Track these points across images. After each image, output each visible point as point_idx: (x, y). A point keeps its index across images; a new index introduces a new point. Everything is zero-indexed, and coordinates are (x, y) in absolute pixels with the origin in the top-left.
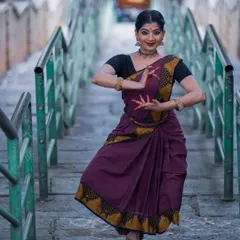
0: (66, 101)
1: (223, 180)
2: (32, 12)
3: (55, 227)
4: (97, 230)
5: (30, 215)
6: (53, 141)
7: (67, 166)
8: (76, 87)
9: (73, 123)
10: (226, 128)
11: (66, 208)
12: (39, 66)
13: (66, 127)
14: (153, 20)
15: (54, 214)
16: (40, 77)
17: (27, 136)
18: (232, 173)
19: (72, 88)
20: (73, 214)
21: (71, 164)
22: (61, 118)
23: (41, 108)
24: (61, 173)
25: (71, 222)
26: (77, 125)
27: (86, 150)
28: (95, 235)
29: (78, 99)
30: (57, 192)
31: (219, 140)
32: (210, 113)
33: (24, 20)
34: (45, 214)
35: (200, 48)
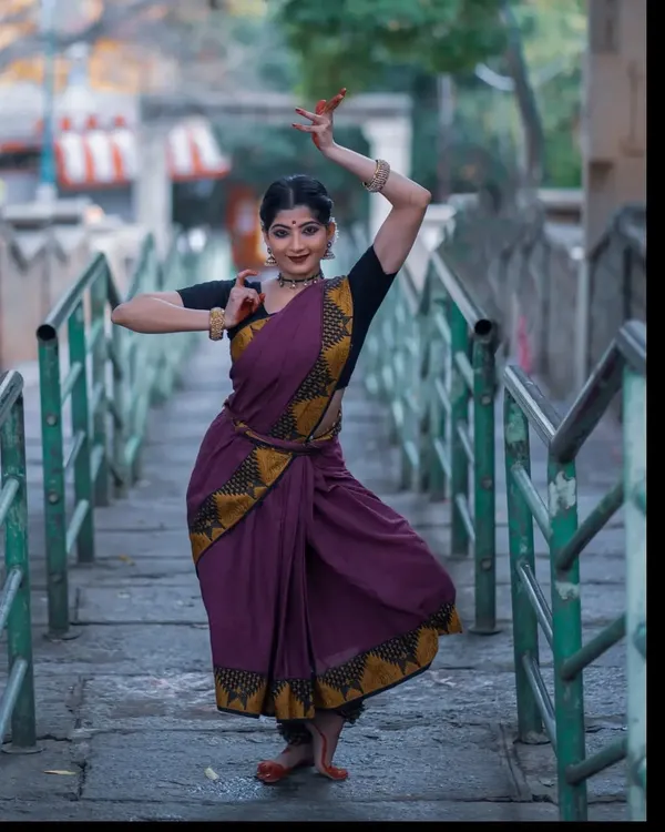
0: (118, 424)
1: (471, 590)
2: (54, 262)
3: (83, 697)
4: (181, 703)
5: (21, 666)
6: (83, 505)
7: (117, 563)
8: (143, 402)
9: (135, 478)
10: (477, 466)
11: (111, 653)
12: (49, 321)
13: (118, 483)
14: (299, 201)
15: (82, 669)
16: (48, 348)
17: (14, 476)
18: (492, 569)
19: (133, 399)
20: (127, 667)
21: (123, 559)
22: (104, 458)
23: (51, 421)
24: (102, 578)
25: (121, 684)
26: (144, 483)
27: (162, 528)
28: (175, 715)
29: (146, 428)
30: (92, 618)
31: (461, 500)
32: (438, 445)
33: (35, 274)
34: (59, 669)
35: (414, 306)
